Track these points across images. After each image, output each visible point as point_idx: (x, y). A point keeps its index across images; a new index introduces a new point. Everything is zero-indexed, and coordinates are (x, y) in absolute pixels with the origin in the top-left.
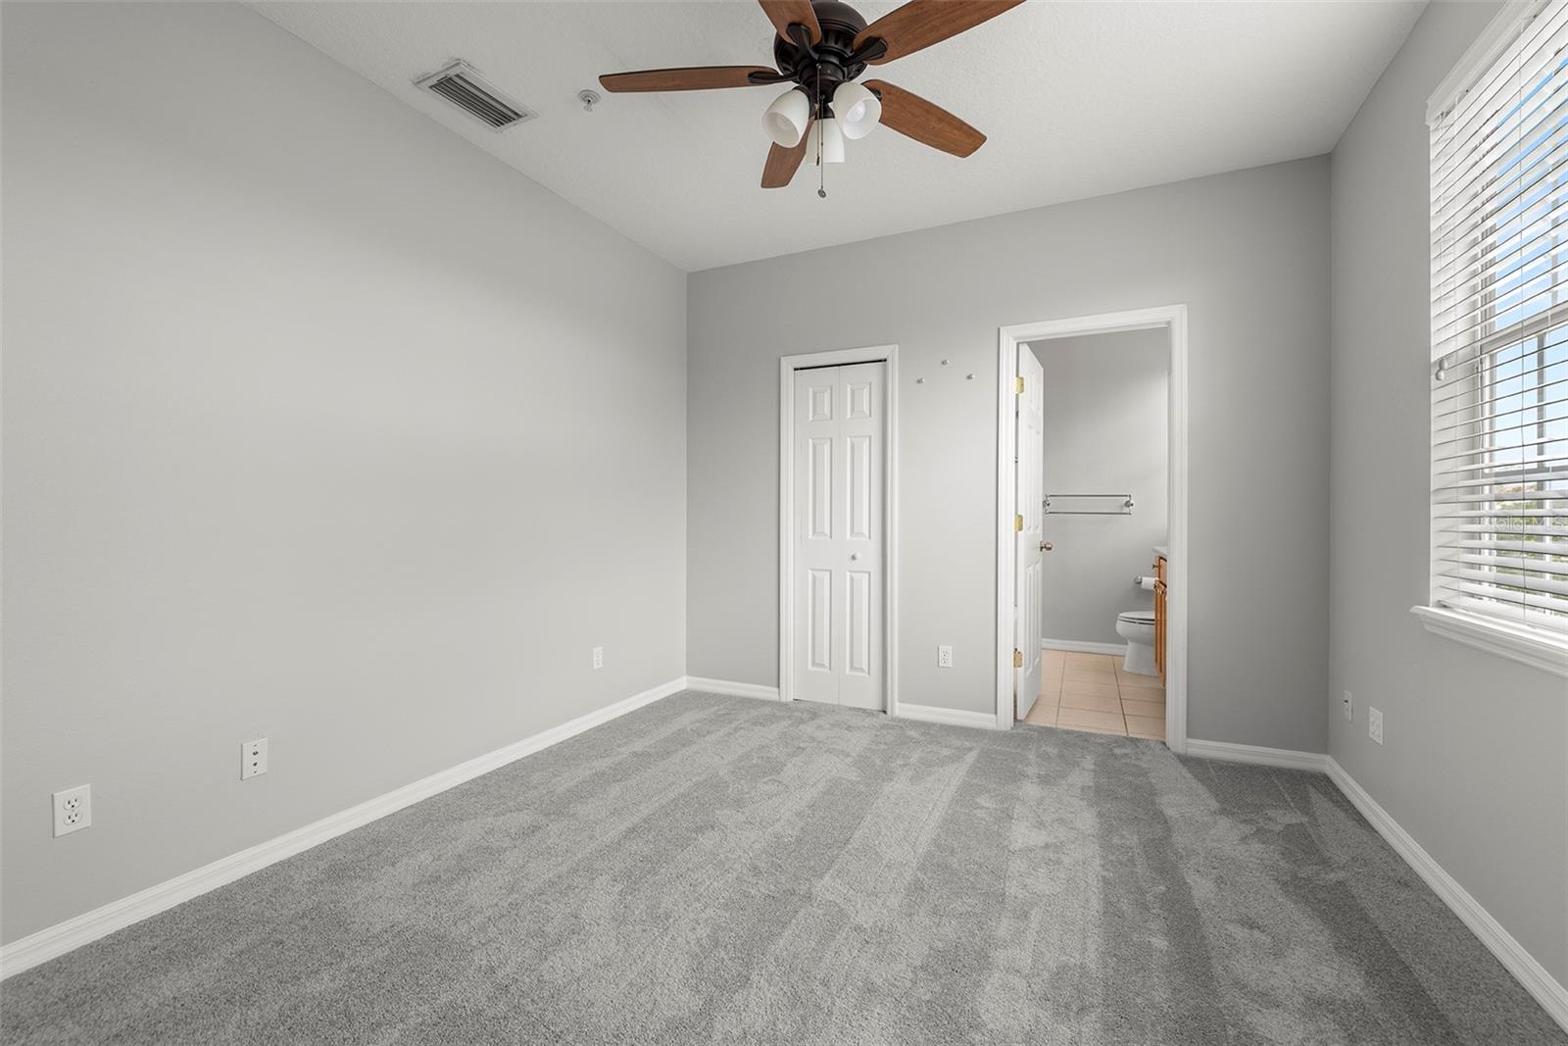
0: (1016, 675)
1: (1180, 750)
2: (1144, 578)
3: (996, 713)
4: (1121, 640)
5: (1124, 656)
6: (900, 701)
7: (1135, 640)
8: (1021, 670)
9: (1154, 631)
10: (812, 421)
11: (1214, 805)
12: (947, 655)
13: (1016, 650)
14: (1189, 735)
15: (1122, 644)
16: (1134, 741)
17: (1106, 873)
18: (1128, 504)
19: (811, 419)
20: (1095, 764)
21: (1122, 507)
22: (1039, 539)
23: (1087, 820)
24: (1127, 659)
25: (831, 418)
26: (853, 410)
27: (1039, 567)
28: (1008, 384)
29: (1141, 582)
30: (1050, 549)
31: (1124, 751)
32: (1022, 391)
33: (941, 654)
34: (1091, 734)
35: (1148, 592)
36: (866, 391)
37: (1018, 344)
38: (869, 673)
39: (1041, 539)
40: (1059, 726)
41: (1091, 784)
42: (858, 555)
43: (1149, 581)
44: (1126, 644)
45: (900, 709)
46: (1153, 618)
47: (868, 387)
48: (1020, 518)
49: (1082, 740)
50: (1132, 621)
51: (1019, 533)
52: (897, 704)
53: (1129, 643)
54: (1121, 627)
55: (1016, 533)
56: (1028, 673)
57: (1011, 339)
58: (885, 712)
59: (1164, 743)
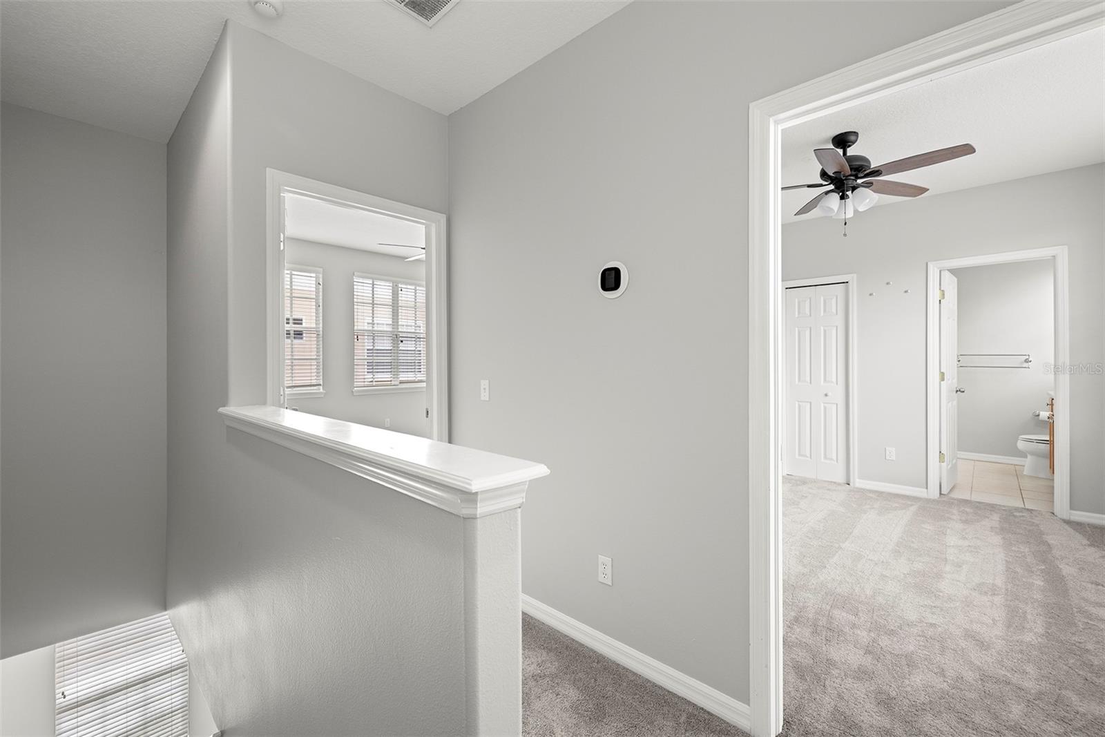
0: (940, 467)
1: (1065, 517)
2: (1041, 413)
3: (927, 488)
4: (1023, 454)
5: (1024, 466)
6: (859, 478)
7: (1033, 454)
8: (944, 465)
9: (1049, 448)
10: (798, 318)
11: (1085, 542)
12: (892, 453)
13: (940, 452)
14: (1072, 508)
15: (1024, 457)
16: (1030, 511)
17: (1007, 559)
18: (1027, 361)
19: (797, 316)
20: (1000, 518)
21: (1022, 363)
22: (955, 386)
23: (997, 539)
24: (1026, 468)
25: (810, 315)
26: (825, 311)
27: (955, 403)
28: (934, 295)
29: (1039, 415)
30: (963, 392)
31: (1021, 514)
32: (944, 298)
33: (888, 453)
34: (996, 505)
35: (1043, 422)
36: (834, 301)
37: (940, 271)
38: (837, 461)
39: (956, 386)
40: (972, 499)
41: (998, 526)
42: (830, 394)
43: (1044, 415)
44: (1026, 457)
45: (858, 483)
46: (1048, 439)
47: (835, 298)
48: (942, 374)
49: (992, 508)
50: (1031, 441)
51: (942, 382)
52: (857, 480)
53: (1029, 457)
54: (1021, 445)
55: (940, 383)
56: (949, 467)
57: (936, 269)
58: (849, 484)
59: (1053, 514)
